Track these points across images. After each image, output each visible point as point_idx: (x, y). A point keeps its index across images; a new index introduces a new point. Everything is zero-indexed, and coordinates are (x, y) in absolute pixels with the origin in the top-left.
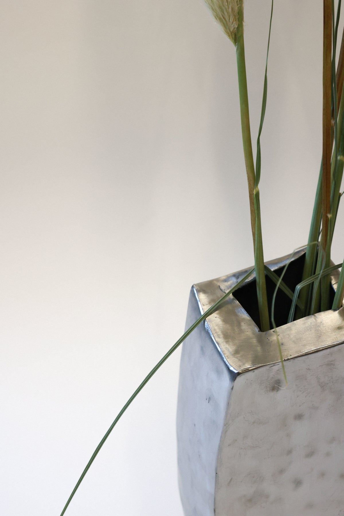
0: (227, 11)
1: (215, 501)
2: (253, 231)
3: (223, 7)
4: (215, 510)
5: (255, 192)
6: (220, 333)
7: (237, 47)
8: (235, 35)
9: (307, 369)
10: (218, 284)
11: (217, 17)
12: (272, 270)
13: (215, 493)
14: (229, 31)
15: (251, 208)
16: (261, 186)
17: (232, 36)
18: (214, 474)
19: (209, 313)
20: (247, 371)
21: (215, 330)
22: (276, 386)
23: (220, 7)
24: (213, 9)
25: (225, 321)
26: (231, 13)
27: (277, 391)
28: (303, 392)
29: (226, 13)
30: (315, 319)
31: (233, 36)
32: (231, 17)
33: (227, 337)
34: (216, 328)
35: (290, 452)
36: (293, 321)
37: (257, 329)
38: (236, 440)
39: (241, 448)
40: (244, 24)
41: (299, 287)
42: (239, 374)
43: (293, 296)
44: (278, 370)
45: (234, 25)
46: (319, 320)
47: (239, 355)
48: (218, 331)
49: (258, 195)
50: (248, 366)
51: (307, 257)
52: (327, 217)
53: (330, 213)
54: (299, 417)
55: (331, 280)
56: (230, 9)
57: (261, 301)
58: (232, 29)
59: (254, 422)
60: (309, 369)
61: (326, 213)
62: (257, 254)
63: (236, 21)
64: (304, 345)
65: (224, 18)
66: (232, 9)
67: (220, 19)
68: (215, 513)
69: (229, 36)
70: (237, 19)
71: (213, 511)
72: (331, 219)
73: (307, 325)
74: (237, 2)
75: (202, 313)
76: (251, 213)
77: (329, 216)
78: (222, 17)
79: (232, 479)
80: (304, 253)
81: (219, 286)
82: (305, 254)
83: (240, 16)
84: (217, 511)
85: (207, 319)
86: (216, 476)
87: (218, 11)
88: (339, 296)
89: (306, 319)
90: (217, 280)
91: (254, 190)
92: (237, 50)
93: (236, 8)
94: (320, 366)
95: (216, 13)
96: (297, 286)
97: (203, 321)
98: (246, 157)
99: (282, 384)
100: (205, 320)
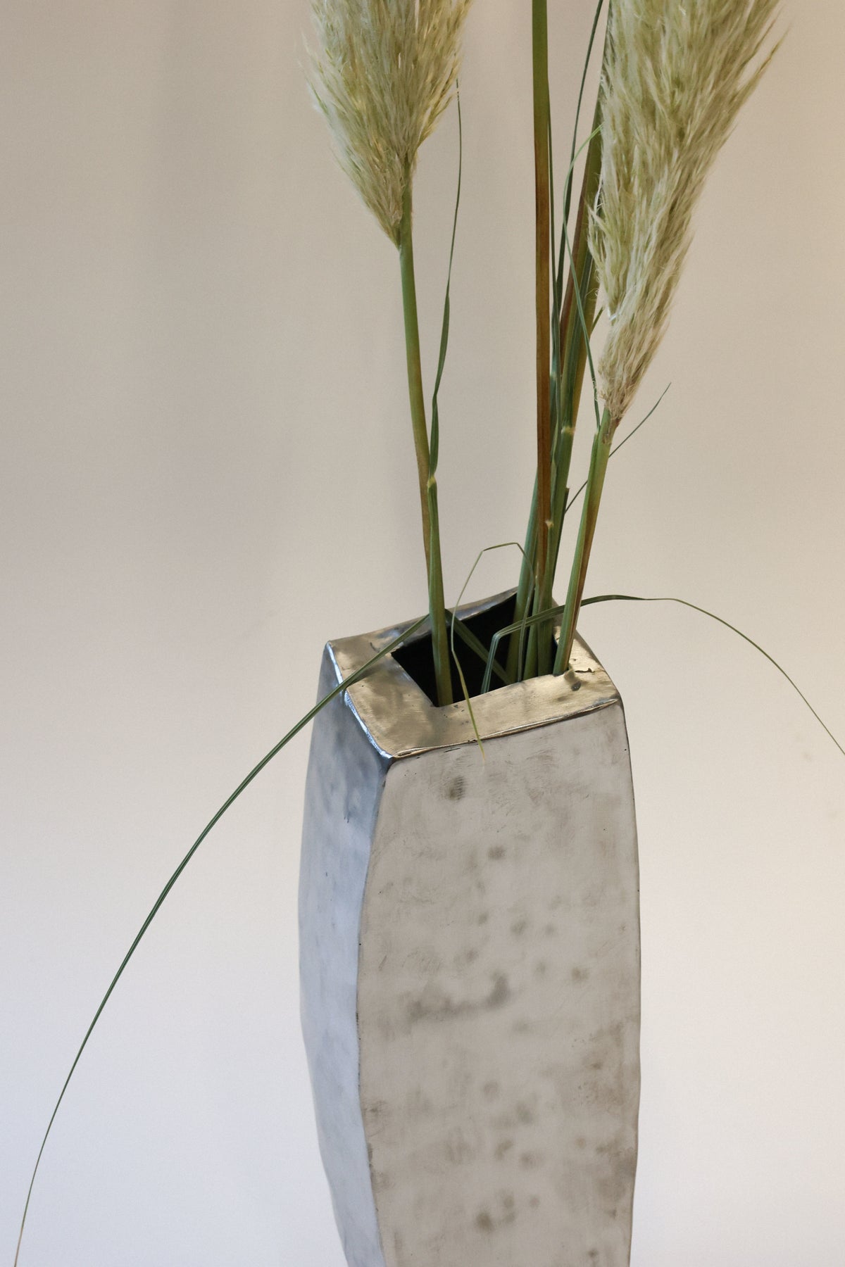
0: (384, 194)
1: (357, 997)
2: (427, 549)
3: (379, 189)
4: (357, 1016)
5: (429, 485)
6: (369, 707)
7: (402, 251)
8: (399, 233)
9: (506, 762)
10: (370, 641)
11: (369, 202)
12: (460, 619)
13: (358, 983)
14: (388, 227)
15: (423, 511)
16: (440, 476)
17: (393, 233)
18: (357, 946)
19: (350, 682)
20: (407, 757)
21: (359, 703)
22: (456, 791)
23: (374, 187)
24: (363, 191)
25: (377, 691)
26: (391, 197)
27: (459, 799)
28: (502, 806)
29: (383, 198)
30: (524, 688)
31: (395, 234)
32: (391, 203)
33: (378, 711)
34: (362, 700)
35: (483, 919)
36: (489, 691)
37: (429, 703)
38: (392, 885)
39: (401, 901)
40: (413, 215)
41: (497, 636)
42: (394, 760)
43: (487, 657)
44: (458, 759)
45: (396, 216)
46: (529, 689)
47: (396, 736)
48: (365, 704)
49: (434, 489)
50: (410, 748)
51: (519, 601)
52: (545, 525)
53: (550, 519)
54: (497, 854)
55: (554, 632)
56: (390, 192)
57: (440, 666)
58: (392, 223)
59: (421, 854)
60: (510, 762)
61: (544, 519)
62: (433, 587)
63: (399, 209)
64: (503, 723)
65: (380, 204)
66: (393, 189)
67: (374, 206)
68: (357, 1021)
69: (388, 233)
70: (401, 207)
71: (355, 1017)
72: (551, 529)
73: (509, 696)
74: (401, 179)
75: (341, 681)
76: (423, 520)
77: (549, 523)
78: (377, 203)
79: (386, 957)
80: (513, 594)
81: (371, 644)
82: (515, 595)
83: (405, 202)
84: (360, 1019)
85: (347, 689)
86: (359, 950)
87: (372, 193)
88: (562, 653)
89: (510, 688)
90: (368, 635)
91: (427, 481)
92: (402, 254)
93: (399, 190)
94: (528, 759)
95: (368, 197)
96: (494, 635)
97: (341, 692)
98: (415, 426)
99: (466, 786)
100: (345, 690)
